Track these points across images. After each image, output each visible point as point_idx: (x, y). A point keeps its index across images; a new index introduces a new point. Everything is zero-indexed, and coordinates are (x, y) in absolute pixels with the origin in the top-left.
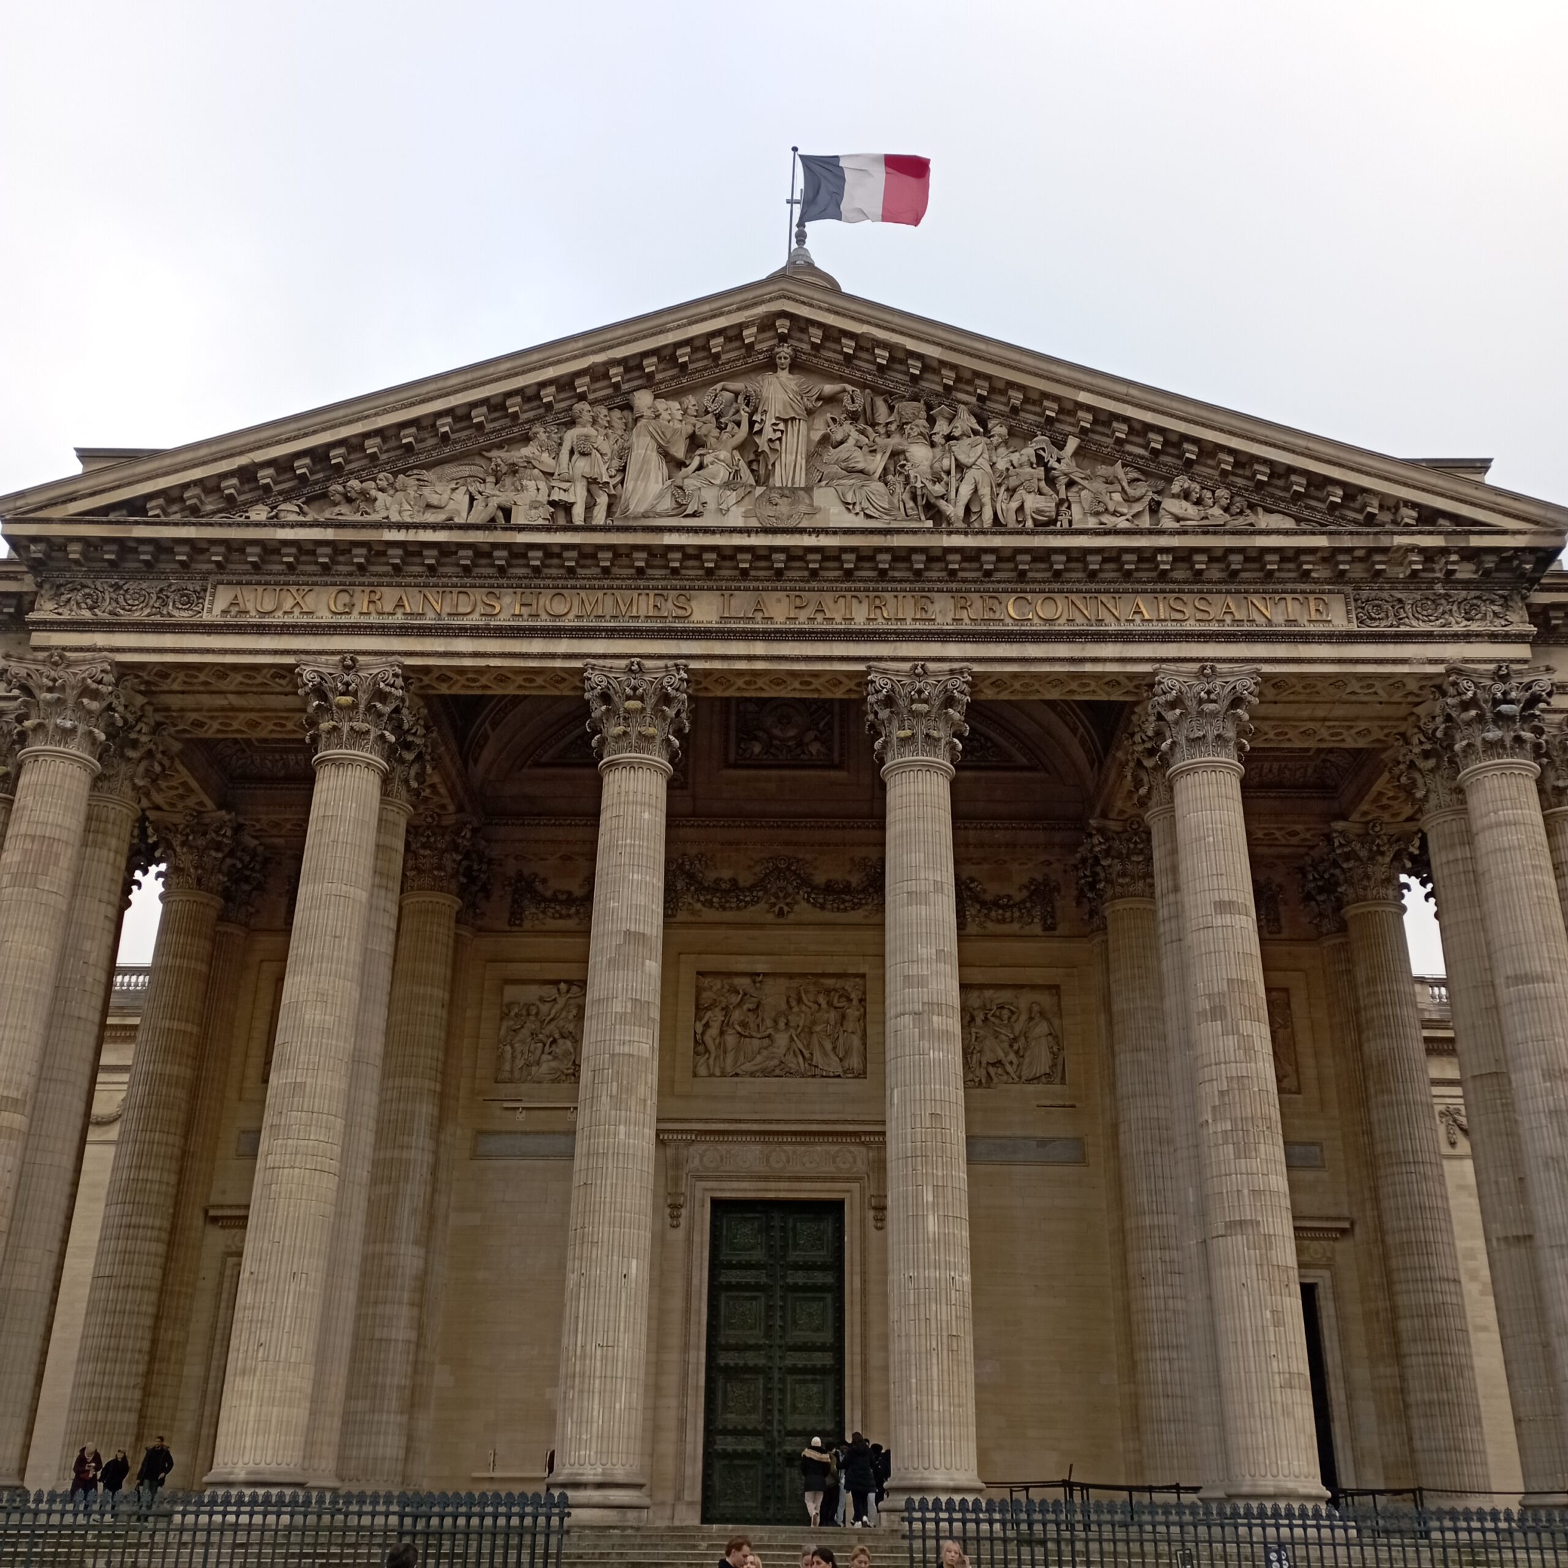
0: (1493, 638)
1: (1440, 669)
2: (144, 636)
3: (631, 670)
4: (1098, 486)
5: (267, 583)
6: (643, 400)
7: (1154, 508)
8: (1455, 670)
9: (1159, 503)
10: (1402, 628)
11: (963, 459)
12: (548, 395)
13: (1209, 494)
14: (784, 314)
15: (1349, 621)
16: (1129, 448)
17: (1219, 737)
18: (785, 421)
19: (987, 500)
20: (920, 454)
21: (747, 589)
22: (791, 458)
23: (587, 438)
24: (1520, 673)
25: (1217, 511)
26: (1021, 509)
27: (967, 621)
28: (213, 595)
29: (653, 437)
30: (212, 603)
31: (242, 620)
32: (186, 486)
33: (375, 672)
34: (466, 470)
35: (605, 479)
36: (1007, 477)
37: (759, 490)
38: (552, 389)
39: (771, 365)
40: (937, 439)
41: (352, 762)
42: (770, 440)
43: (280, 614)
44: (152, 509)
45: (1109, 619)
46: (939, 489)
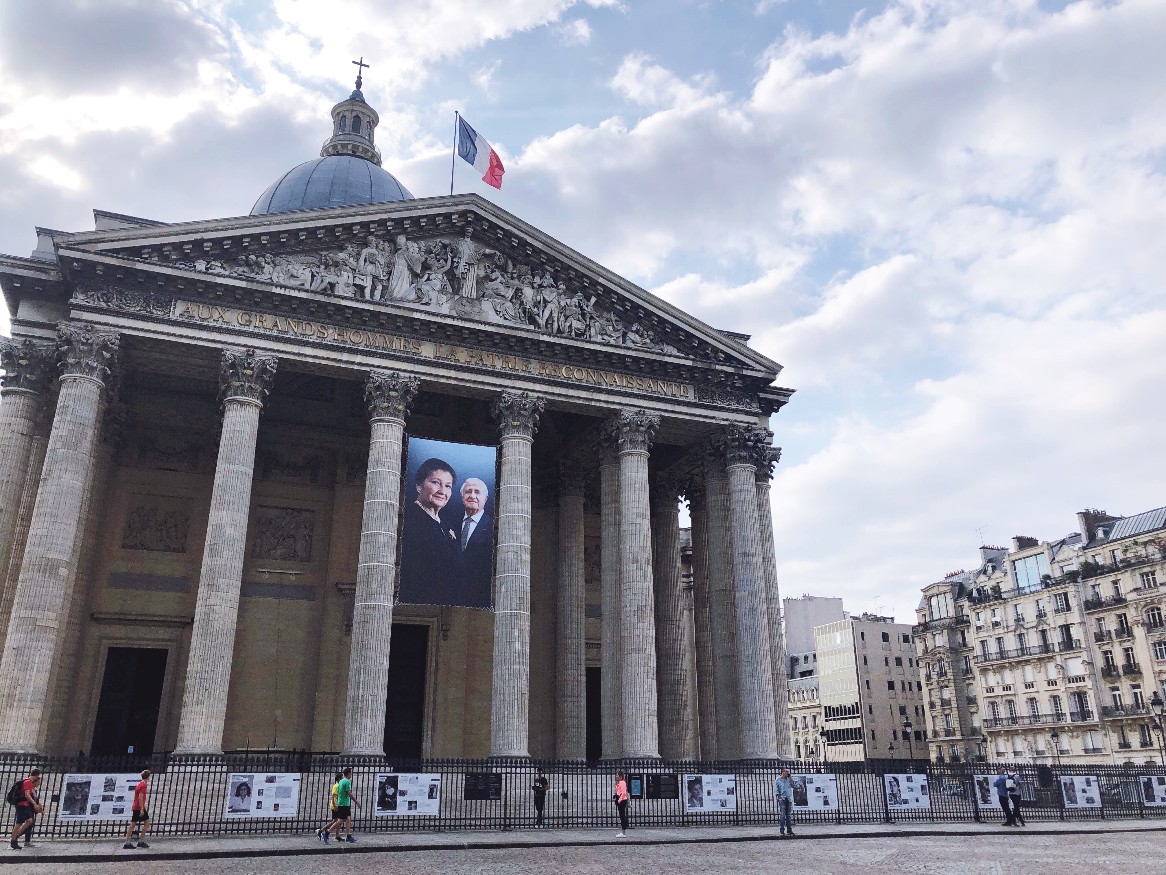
0: (747, 413)
1: (727, 423)
2: (137, 321)
3: (393, 377)
4: (603, 321)
5: (204, 303)
6: (401, 240)
7: (624, 335)
8: (733, 426)
9: (626, 333)
10: (714, 404)
11: (547, 298)
12: (356, 229)
13: (646, 333)
14: (472, 212)
15: (695, 398)
16: (616, 306)
17: (643, 441)
18: (469, 264)
19: (556, 319)
20: (528, 292)
21: (447, 344)
22: (470, 283)
23: (374, 255)
24: (755, 429)
25: (648, 341)
26: (571, 325)
27: (545, 374)
28: (175, 305)
29: (406, 260)
30: (174, 309)
31: (190, 320)
32: (165, 245)
33: (264, 359)
34: (310, 259)
35: (382, 277)
36: (565, 310)
37: (457, 297)
38: (358, 227)
40: (535, 285)
41: (248, 404)
42: (463, 273)
43: (212, 320)
44: (144, 254)
45: (603, 383)
46: (536, 310)
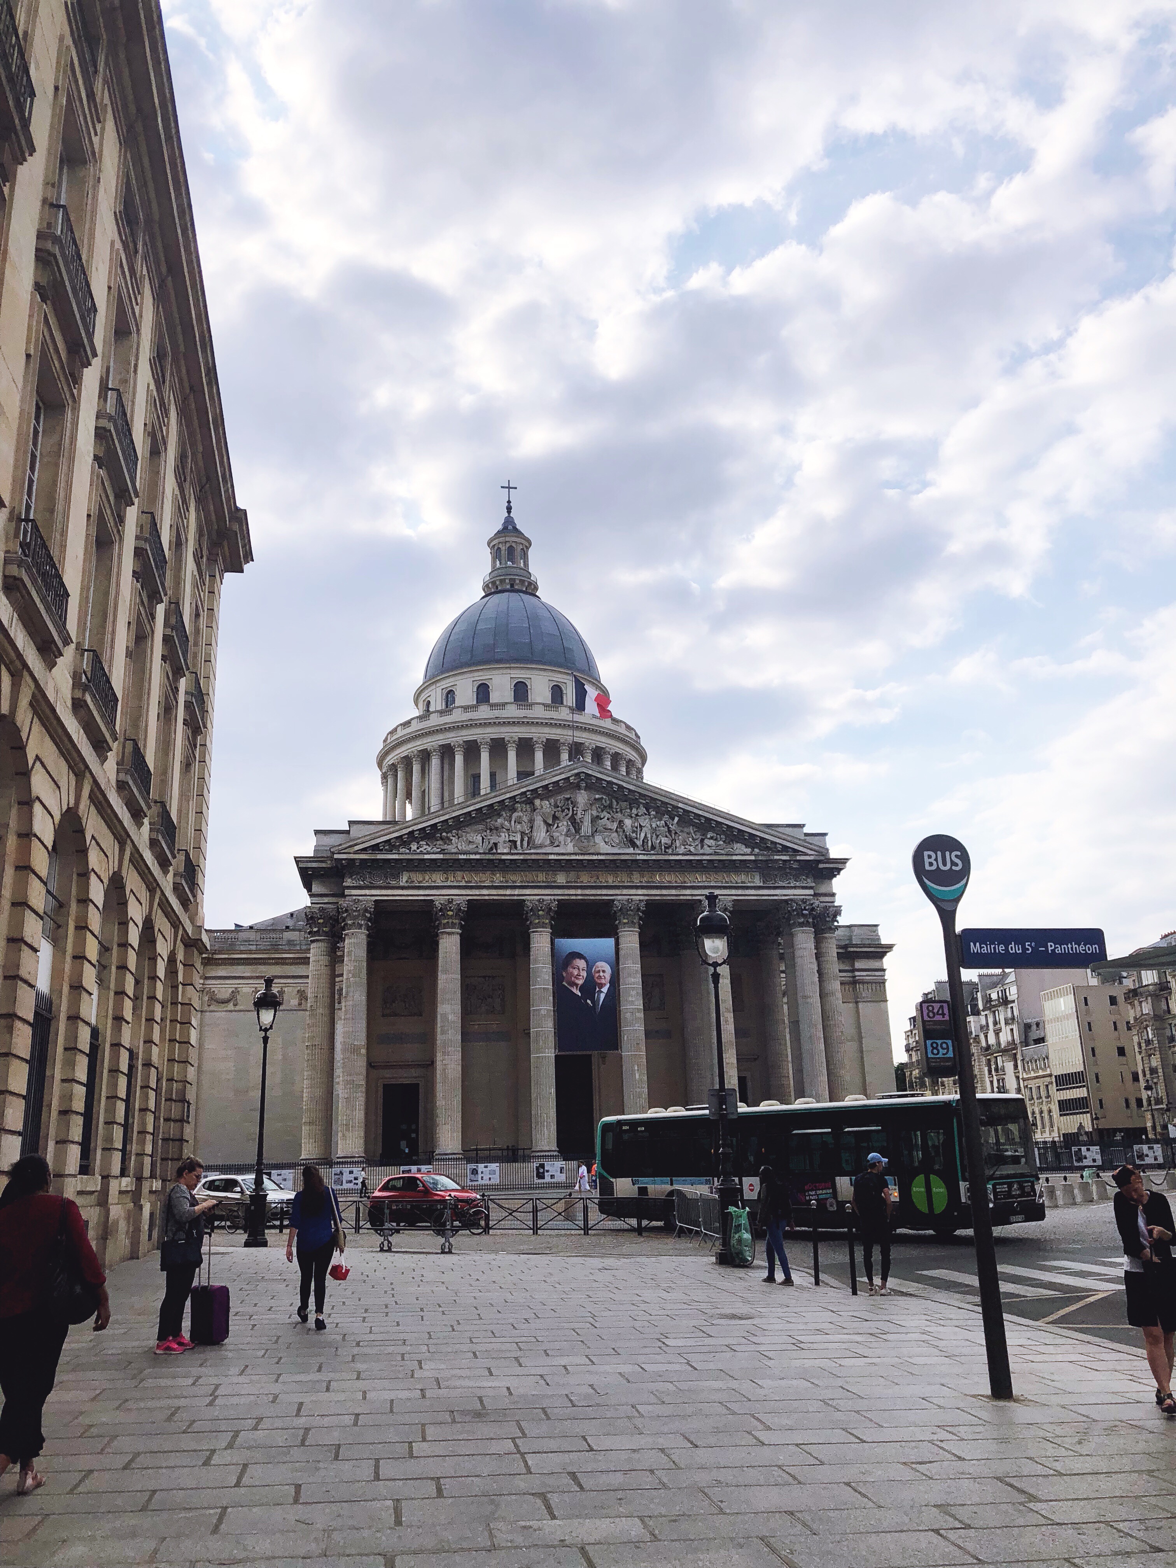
1: (786, 898)
2: (382, 890)
3: (539, 900)
4: (685, 835)
5: (420, 872)
6: (537, 802)
7: (702, 841)
10: (776, 885)
11: (642, 824)
12: (508, 802)
14: (583, 773)
15: (759, 882)
16: (694, 822)
18: (585, 809)
19: (649, 840)
20: (628, 822)
21: (575, 873)
22: (586, 824)
23: (520, 817)
24: (809, 900)
25: (721, 843)
26: (661, 841)
27: (644, 882)
28: (403, 877)
29: (542, 816)
30: (402, 879)
31: (412, 884)
33: (458, 901)
34: (481, 827)
35: (527, 831)
36: (656, 830)
37: (578, 837)
39: (579, 788)
40: (633, 816)
41: (453, 933)
42: (581, 817)
43: (424, 882)
44: (381, 847)
45: (688, 881)
46: (634, 835)
